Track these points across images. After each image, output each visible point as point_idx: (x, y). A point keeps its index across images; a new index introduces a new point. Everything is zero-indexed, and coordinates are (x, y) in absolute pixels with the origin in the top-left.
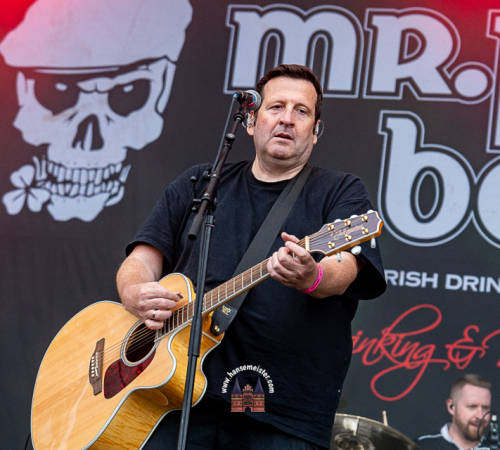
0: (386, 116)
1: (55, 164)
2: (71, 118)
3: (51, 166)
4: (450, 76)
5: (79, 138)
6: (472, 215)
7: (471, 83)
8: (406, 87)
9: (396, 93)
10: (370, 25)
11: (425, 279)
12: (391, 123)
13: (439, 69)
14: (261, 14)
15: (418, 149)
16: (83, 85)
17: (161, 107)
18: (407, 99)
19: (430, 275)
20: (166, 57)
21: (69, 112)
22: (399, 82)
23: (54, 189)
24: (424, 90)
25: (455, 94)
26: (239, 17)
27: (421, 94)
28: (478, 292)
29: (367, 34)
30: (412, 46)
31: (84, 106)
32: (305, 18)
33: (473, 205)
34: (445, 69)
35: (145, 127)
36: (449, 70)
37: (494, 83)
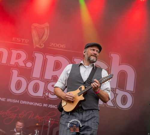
0: (12, 69)
4: (25, 63)
6: (27, 90)
7: (29, 65)
8: (17, 64)
9: (15, 65)
10: (11, 51)
11: (16, 101)
12: (13, 71)
13: (23, 61)
15: (18, 76)
18: (17, 66)
19: (17, 100)
22: (15, 63)
25: (26, 66)
27: (19, 66)
28: (26, 104)
30: (19, 56)
33: (27, 88)
34: (24, 62)
36: (25, 62)
37: (33, 65)
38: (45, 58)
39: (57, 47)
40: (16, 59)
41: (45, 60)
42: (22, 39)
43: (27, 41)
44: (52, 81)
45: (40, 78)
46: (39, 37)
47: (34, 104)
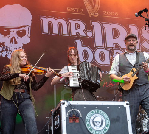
0: (75, 40)
1: (7, 47)
2: (9, 37)
3: (6, 47)
4: (85, 33)
5: (11, 41)
7: (90, 34)
8: (78, 34)
9: (76, 35)
10: (69, 22)
13: (83, 31)
14: (47, 18)
15: (82, 46)
16: (10, 30)
17: (29, 36)
18: (78, 37)
20: (28, 25)
21: (8, 36)
22: (76, 33)
23: (7, 52)
24: (81, 35)
25: (87, 36)
26: (42, 18)
29: (69, 24)
30: (78, 27)
31: (11, 35)
32: (56, 20)
35: (26, 40)
36: (85, 31)
37: (94, 34)
38: (103, 26)
39: (111, 15)
40: (76, 29)
41: (103, 28)
42: (76, 9)
43: (81, 10)
44: (115, 49)
45: (103, 47)
46: (91, 5)
47: (104, 72)
